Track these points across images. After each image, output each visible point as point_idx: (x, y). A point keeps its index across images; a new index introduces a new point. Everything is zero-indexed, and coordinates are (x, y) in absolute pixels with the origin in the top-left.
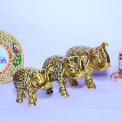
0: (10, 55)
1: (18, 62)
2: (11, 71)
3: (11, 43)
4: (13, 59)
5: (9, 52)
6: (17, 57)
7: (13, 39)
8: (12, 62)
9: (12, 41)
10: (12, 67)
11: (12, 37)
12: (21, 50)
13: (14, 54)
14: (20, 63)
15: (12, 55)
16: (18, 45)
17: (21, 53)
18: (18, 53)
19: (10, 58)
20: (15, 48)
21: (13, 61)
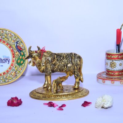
0: (13, 54)
1: (23, 61)
2: (15, 71)
3: (14, 41)
4: (17, 58)
5: (12, 51)
6: (21, 56)
7: (17, 37)
8: (16, 62)
9: (15, 39)
10: (15, 67)
11: (15, 35)
12: (25, 49)
13: (17, 52)
14: (24, 63)
15: (16, 54)
16: (22, 44)
17: (25, 52)
18: (22, 52)
19: (14, 57)
20: (19, 46)
21: (17, 60)
